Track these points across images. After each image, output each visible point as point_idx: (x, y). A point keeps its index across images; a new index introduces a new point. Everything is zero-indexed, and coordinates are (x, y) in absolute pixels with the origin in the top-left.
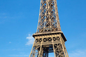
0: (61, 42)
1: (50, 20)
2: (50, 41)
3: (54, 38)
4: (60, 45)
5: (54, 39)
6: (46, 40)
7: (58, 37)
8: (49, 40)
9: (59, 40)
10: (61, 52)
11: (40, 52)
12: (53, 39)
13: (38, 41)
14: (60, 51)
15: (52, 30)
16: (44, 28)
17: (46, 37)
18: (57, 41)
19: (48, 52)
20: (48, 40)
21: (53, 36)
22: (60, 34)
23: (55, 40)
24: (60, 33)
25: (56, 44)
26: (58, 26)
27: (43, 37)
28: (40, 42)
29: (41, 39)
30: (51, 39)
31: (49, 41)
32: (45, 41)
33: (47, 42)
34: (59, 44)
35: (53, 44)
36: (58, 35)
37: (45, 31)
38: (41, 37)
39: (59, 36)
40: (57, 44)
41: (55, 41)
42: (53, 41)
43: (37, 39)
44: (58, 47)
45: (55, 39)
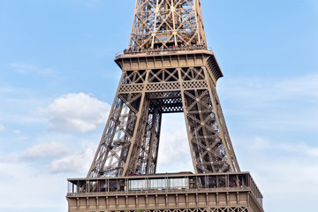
0: (208, 84)
1: (173, 9)
2: (172, 79)
3: (185, 69)
4: (203, 94)
5: (186, 74)
6: (160, 76)
7: (199, 68)
8: (170, 75)
9: (200, 78)
10: (208, 119)
11: (139, 115)
12: (183, 75)
13: (131, 78)
14: (205, 115)
15: (179, 44)
16: (153, 35)
17: (158, 65)
18: (194, 80)
19: (161, 112)
20: (167, 75)
21: (183, 64)
22: (205, 60)
23: (187, 79)
24: (206, 55)
25: (192, 92)
26: (197, 32)
27: (150, 66)
28: (140, 81)
29: (141, 72)
30: (176, 75)
31: (169, 80)
32: (155, 80)
33: (163, 82)
34: (200, 92)
35: (182, 90)
36: (198, 63)
37: (155, 46)
38: (142, 66)
39: (203, 63)
40: (196, 89)
41: (187, 82)
42: (181, 80)
43: (129, 73)
44: (198, 100)
45: (190, 74)
